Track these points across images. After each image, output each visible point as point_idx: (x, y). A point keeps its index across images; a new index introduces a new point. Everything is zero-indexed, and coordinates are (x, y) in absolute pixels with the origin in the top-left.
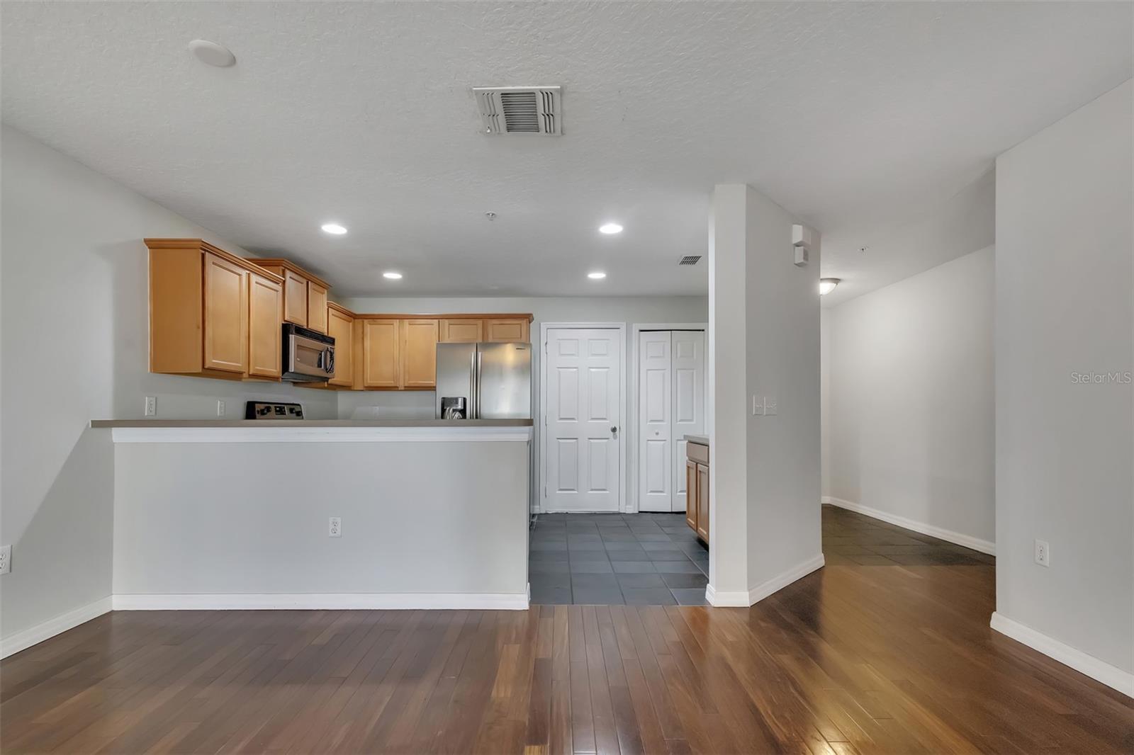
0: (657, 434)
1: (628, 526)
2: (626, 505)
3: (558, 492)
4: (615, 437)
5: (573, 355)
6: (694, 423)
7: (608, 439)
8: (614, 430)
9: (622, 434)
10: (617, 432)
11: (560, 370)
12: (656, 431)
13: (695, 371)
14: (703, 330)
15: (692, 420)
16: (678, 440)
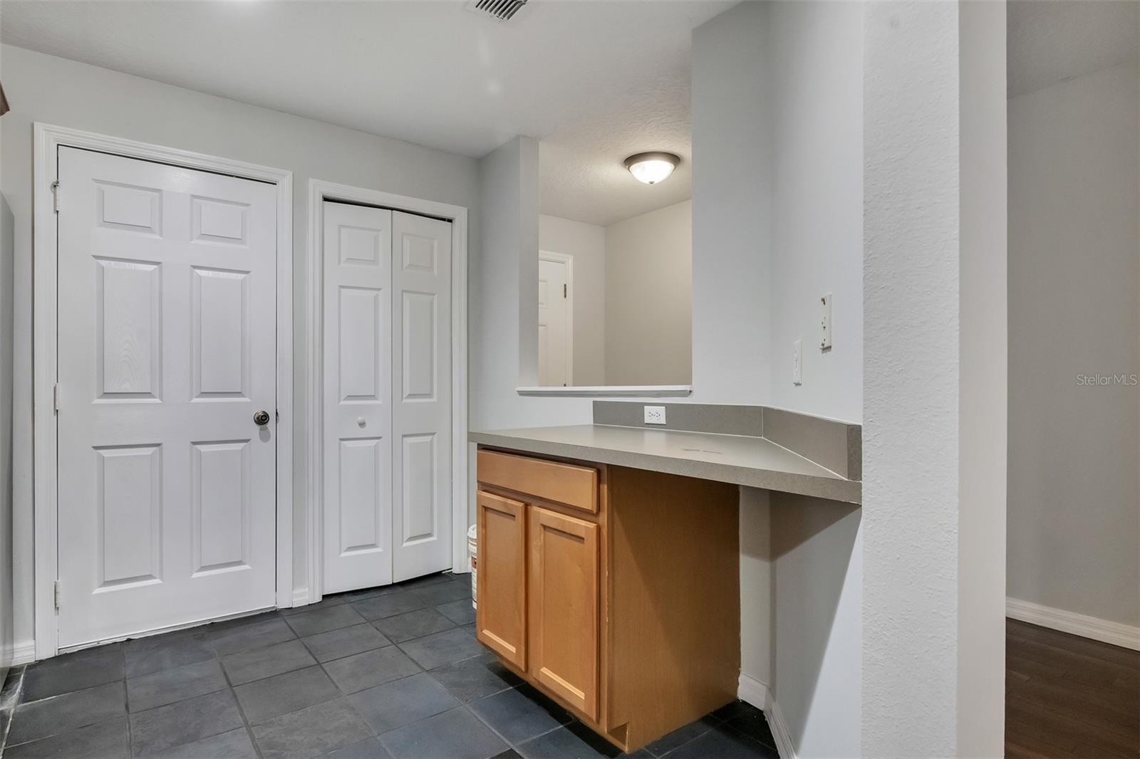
0: (362, 424)
1: (319, 664)
2: (293, 589)
3: (97, 591)
4: (264, 437)
5: (147, 229)
6: (434, 399)
7: (247, 441)
8: (262, 420)
9: (283, 429)
10: (271, 424)
11: (103, 263)
12: (360, 419)
13: (436, 297)
14: (450, 221)
15: (429, 395)
16: (404, 436)
